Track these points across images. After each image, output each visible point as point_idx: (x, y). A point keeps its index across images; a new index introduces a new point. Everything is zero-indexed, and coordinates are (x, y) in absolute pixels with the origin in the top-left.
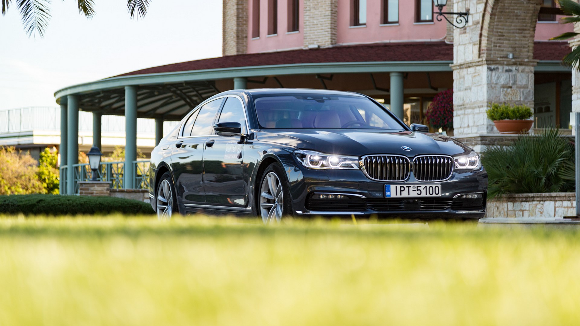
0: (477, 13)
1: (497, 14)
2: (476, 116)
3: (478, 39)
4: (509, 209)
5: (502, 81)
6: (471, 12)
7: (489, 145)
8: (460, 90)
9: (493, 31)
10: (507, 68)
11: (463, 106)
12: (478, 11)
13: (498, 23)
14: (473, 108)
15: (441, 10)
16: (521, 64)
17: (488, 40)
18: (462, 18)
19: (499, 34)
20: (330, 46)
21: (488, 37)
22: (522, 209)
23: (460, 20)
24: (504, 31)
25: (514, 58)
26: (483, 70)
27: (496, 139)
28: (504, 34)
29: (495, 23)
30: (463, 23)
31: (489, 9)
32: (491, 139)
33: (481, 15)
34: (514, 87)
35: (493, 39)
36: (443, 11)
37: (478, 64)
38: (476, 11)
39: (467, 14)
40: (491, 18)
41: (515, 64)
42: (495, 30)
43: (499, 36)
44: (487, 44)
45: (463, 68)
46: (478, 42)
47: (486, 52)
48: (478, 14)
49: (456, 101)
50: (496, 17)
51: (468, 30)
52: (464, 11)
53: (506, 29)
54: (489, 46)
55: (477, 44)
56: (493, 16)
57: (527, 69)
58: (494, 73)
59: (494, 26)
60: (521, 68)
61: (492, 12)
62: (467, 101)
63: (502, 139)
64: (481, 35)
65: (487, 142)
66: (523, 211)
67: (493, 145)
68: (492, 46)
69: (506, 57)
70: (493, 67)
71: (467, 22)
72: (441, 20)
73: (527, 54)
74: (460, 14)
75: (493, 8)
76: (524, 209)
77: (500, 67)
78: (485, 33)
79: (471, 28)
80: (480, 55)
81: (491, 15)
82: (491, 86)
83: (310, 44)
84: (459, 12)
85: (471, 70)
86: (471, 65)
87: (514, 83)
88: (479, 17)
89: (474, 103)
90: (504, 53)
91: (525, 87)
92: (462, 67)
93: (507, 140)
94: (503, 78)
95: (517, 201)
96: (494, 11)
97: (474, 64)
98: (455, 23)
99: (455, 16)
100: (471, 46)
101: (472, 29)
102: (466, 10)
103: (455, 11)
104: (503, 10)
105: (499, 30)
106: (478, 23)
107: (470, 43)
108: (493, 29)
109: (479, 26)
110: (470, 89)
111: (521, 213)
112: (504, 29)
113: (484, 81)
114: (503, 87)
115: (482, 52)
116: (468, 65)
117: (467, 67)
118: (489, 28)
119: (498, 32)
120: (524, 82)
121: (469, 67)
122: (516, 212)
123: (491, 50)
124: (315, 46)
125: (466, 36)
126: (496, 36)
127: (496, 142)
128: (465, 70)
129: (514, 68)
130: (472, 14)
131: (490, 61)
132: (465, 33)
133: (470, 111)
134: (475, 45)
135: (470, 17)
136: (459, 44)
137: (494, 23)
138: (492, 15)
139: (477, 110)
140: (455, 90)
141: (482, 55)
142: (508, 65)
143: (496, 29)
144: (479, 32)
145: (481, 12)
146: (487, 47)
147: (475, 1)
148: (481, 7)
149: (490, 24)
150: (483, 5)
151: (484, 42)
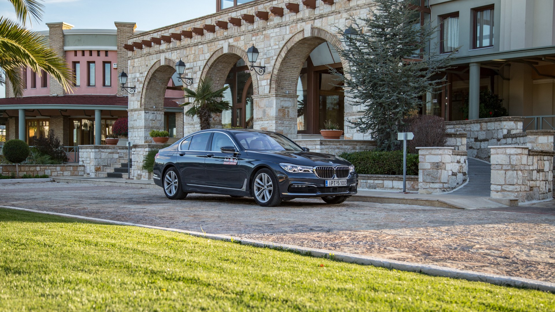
0: (139, 88)
1: (149, 89)
2: (139, 132)
5: (151, 118)
6: (137, 87)
8: (131, 121)
10: (153, 112)
11: (133, 128)
13: (149, 93)
14: (138, 129)
16: (158, 111)
18: (132, 90)
20: (63, 95)
21: (145, 98)
25: (156, 108)
26: (143, 112)
28: (151, 98)
30: (133, 92)
31: (145, 87)
33: (142, 89)
34: (156, 120)
35: (147, 100)
36: (124, 86)
37: (140, 110)
39: (135, 88)
41: (156, 110)
43: (149, 98)
47: (144, 105)
49: (129, 126)
52: (133, 87)
53: (152, 96)
55: (140, 101)
57: (161, 113)
58: (147, 114)
60: (158, 112)
62: (135, 125)
64: (141, 98)
68: (146, 102)
69: (152, 108)
70: (147, 112)
71: (135, 91)
72: (123, 90)
73: (161, 106)
74: (132, 88)
77: (150, 112)
78: (143, 97)
79: (137, 94)
80: (141, 106)
82: (146, 120)
83: (53, 94)
85: (137, 112)
86: (136, 110)
87: (156, 119)
88: (140, 90)
89: (138, 127)
90: (152, 106)
91: (160, 120)
92: (132, 111)
93: (159, 146)
94: (151, 116)
96: (147, 87)
97: (138, 110)
98: (129, 92)
99: (129, 89)
100: (136, 102)
103: (129, 86)
104: (151, 88)
105: (149, 96)
108: (147, 95)
109: (141, 93)
110: (136, 120)
113: (143, 117)
114: (151, 120)
118: (145, 95)
120: (160, 118)
123: (146, 104)
124: (55, 95)
125: (134, 98)
128: (134, 112)
129: (156, 112)
131: (145, 109)
132: (134, 96)
133: (136, 130)
134: (138, 101)
135: (136, 89)
137: (147, 92)
138: (147, 89)
139: (139, 130)
140: (129, 120)
142: (153, 111)
144: (141, 96)
146: (144, 103)
147: (138, 82)
148: (141, 86)
149: (145, 93)
150: (143, 85)
151: (143, 101)
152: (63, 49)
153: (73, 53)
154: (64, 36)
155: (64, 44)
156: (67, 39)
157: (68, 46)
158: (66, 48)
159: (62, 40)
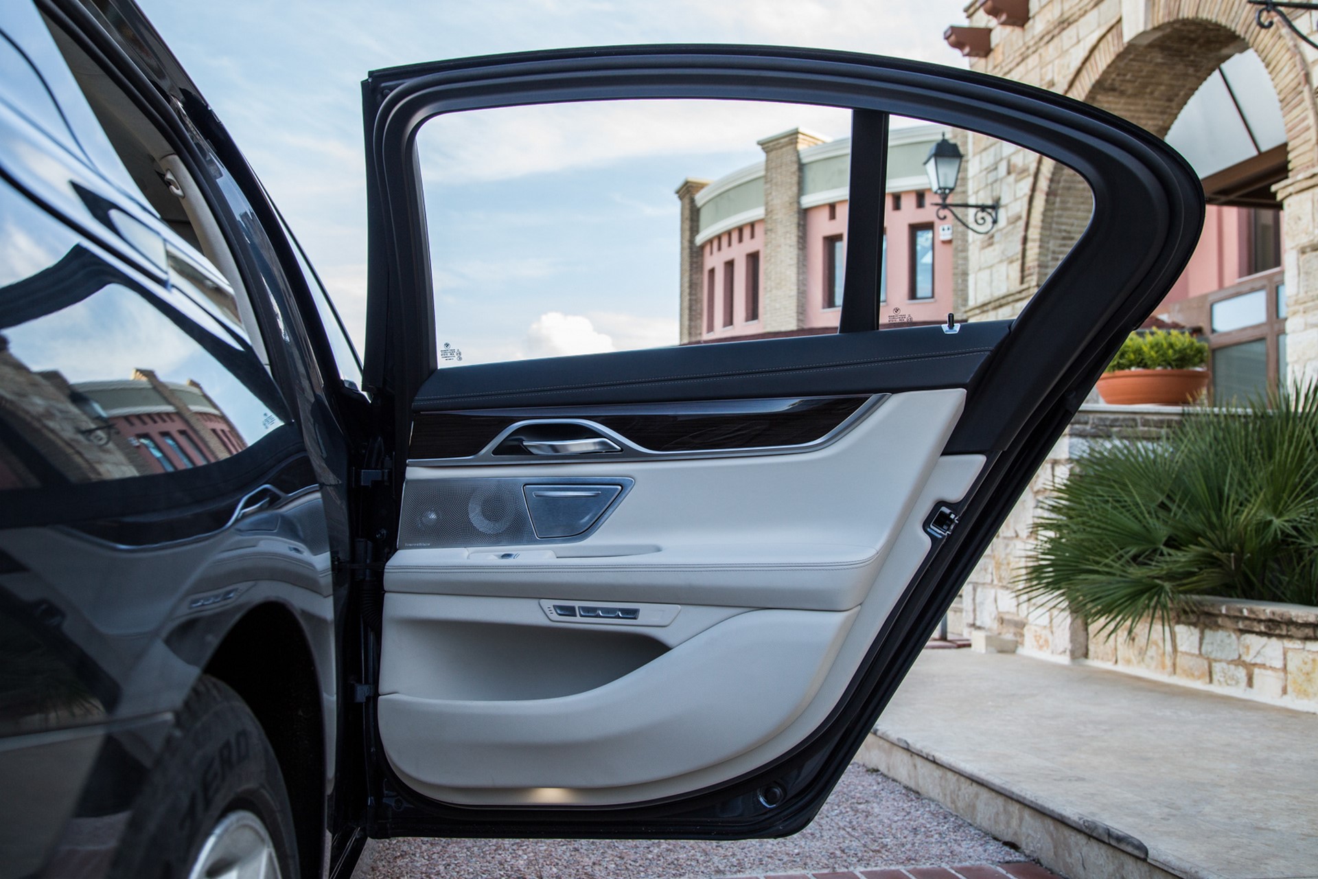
0: (1016, 199)
1: (1060, 192)
3: (1019, 248)
4: (1181, 648)
6: (1003, 202)
7: (1095, 436)
9: (1050, 229)
12: (1018, 196)
13: (1060, 212)
15: (944, 199)
17: (1040, 247)
18: (984, 214)
19: (1064, 234)
21: (1041, 240)
22: (1248, 659)
23: (983, 218)
24: (1073, 229)
27: (1116, 420)
28: (1072, 235)
29: (1056, 213)
30: (990, 225)
31: (1043, 185)
32: (1101, 419)
33: (1026, 200)
35: (1051, 245)
36: (949, 201)
37: (1019, 297)
38: (1015, 195)
39: (995, 207)
40: (1047, 201)
42: (1054, 226)
43: (1064, 238)
44: (1040, 254)
45: (987, 311)
46: (1020, 256)
47: (1037, 270)
48: (1019, 202)
50: (1058, 199)
51: (996, 238)
52: (989, 202)
53: (1078, 226)
54: (1043, 258)
55: (1017, 259)
56: (1052, 198)
59: (1052, 217)
61: (1049, 187)
63: (1134, 420)
64: (1025, 240)
65: (1088, 427)
66: (1250, 668)
67: (1108, 437)
68: (1049, 258)
71: (995, 222)
72: (945, 218)
74: (983, 208)
75: (1051, 180)
76: (1258, 660)
78: (1034, 233)
79: (1005, 231)
80: (1023, 278)
81: (1048, 194)
84: (980, 203)
85: (1004, 311)
86: (1003, 301)
88: (1020, 207)
92: (985, 308)
93: (1146, 423)
95: (1219, 627)
96: (1054, 186)
97: (1010, 299)
98: (972, 224)
99: (972, 211)
100: (1003, 268)
101: (1007, 233)
102: (993, 200)
103: (971, 204)
104: (1072, 185)
105: (1063, 227)
106: (1019, 218)
107: (1001, 261)
108: (1051, 224)
109: (1022, 223)
111: (1241, 673)
112: (1072, 225)
115: (1027, 272)
116: (997, 303)
117: (995, 308)
118: (1043, 221)
119: (1060, 231)
121: (1001, 306)
122: (1217, 667)
123: (1046, 267)
125: (994, 250)
126: (1056, 238)
127: (1115, 429)
128: (992, 315)
130: (1006, 206)
132: (992, 243)
134: (1011, 262)
135: (1003, 215)
136: (980, 269)
137: (1052, 210)
138: (1050, 194)
141: (1027, 279)
143: (1058, 223)
144: (1022, 234)
145: (1025, 195)
146: (1038, 260)
147: (1012, 178)
148: (1025, 186)
149: (1045, 214)
150: (1030, 180)
151: (1033, 250)
152: (799, 203)
153: (826, 213)
154: (801, 167)
155: (801, 191)
156: (810, 175)
157: (813, 192)
158: (808, 201)
159: (795, 179)
